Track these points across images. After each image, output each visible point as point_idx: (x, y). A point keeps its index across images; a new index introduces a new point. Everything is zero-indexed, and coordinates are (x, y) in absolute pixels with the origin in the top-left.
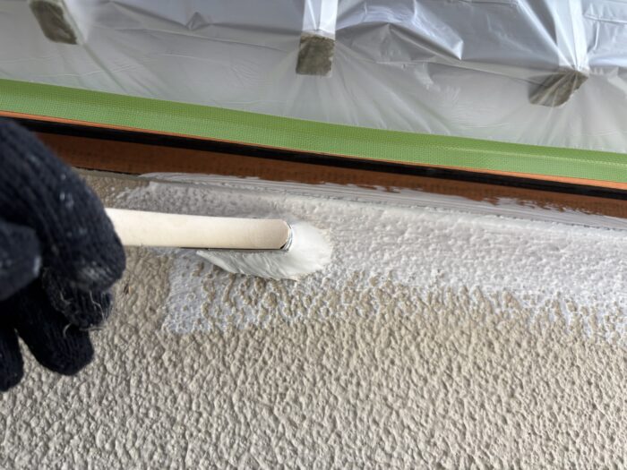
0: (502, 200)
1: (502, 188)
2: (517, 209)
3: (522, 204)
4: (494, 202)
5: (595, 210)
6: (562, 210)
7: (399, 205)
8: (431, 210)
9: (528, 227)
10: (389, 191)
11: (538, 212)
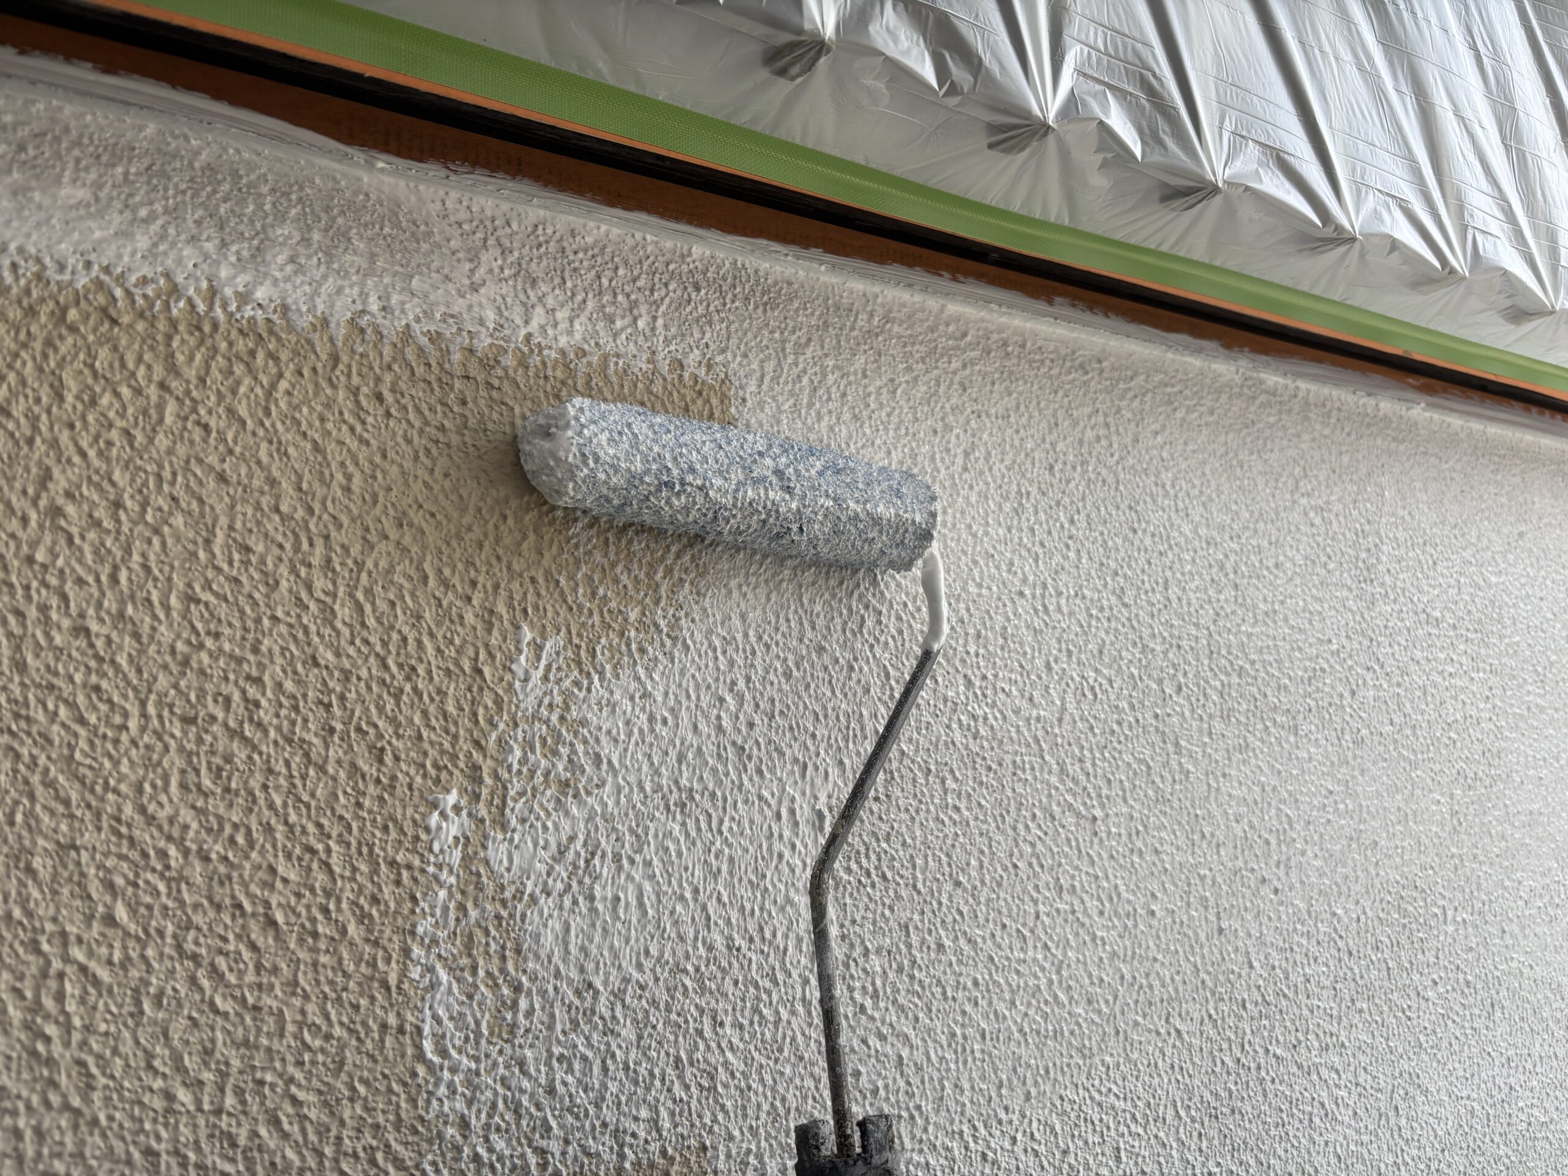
0: (1058, 299)
1: (1056, 284)
2: (1067, 311)
3: (1074, 306)
4: (1050, 302)
5: (1135, 318)
6: (1108, 317)
7: (967, 299)
8: (996, 307)
9: (1075, 335)
10: (955, 279)
11: (1088, 316)
